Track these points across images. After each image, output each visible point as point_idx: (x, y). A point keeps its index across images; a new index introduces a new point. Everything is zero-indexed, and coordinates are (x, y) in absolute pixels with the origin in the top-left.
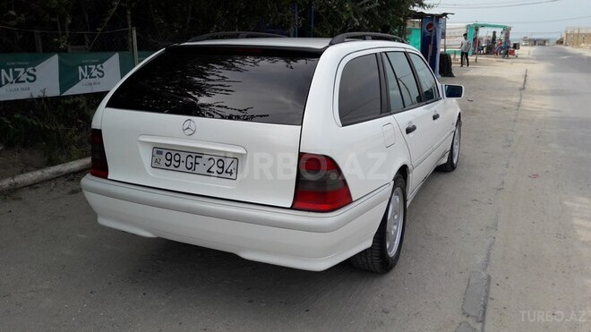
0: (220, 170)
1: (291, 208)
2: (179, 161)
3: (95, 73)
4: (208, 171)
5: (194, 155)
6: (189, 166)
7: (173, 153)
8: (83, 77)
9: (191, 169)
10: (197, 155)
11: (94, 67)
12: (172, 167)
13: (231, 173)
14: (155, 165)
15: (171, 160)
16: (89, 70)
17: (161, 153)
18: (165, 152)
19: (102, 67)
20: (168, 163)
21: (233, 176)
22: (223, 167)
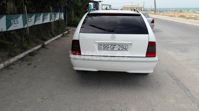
0: (122, 49)
1: (146, 57)
2: (108, 47)
3: (16, 22)
4: (118, 49)
5: (113, 45)
6: (112, 48)
7: (106, 45)
8: (13, 24)
9: (113, 49)
10: (114, 45)
11: (15, 20)
12: (106, 49)
13: (126, 49)
14: (99, 49)
15: (105, 47)
16: (14, 21)
17: (101, 45)
18: (103, 45)
19: (18, 20)
20: (104, 48)
21: (127, 50)
22: (123, 48)
